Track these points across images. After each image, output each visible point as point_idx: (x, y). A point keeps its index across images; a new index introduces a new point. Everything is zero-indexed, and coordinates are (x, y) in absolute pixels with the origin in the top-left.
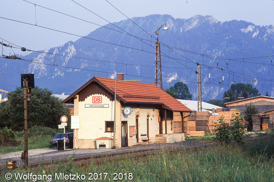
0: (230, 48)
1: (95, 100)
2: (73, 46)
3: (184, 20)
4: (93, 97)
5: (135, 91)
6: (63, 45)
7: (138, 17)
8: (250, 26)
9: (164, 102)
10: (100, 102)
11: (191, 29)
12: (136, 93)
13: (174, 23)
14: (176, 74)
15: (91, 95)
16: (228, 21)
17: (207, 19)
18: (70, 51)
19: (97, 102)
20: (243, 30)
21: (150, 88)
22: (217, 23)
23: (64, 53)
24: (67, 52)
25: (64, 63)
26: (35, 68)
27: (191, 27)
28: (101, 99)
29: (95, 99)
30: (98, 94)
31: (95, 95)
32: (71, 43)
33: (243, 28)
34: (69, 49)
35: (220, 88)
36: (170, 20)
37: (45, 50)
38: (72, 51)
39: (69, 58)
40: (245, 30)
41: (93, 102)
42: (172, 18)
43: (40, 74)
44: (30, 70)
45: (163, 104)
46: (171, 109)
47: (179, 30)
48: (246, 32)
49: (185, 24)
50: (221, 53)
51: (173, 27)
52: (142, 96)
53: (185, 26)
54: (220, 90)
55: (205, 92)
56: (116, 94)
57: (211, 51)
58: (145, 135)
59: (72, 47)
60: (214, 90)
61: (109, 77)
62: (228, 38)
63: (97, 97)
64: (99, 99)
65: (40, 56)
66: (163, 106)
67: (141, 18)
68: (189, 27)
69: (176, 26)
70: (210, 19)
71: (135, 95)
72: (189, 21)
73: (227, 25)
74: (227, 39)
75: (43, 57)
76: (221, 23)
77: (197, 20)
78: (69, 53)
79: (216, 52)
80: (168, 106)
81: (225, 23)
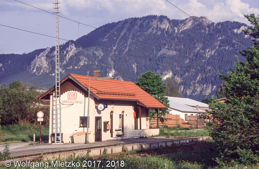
0: (222, 48)
1: (70, 97)
2: (73, 44)
3: (179, 20)
4: (69, 94)
5: (110, 88)
6: (64, 44)
7: (135, 17)
8: (243, 27)
9: (139, 99)
10: (75, 98)
11: (186, 30)
12: (111, 90)
13: (170, 23)
14: (171, 72)
15: (67, 92)
16: (221, 22)
17: (201, 20)
18: (71, 49)
19: (72, 98)
20: (235, 31)
21: (126, 85)
22: (211, 24)
23: (65, 51)
24: (68, 50)
25: (65, 61)
26: (37, 65)
27: (185, 28)
28: (76, 96)
29: (70, 95)
30: (74, 91)
31: (70, 92)
32: (72, 42)
33: (236, 29)
34: (70, 47)
35: (213, 86)
36: (166, 21)
37: (47, 48)
38: (73, 50)
39: (70, 56)
40: (238, 30)
41: (69, 98)
42: (168, 19)
43: (42, 71)
44: (32, 67)
45: (138, 101)
46: (145, 105)
47: (174, 31)
48: (239, 32)
49: (180, 25)
50: (214, 53)
51: (168, 27)
52: (117, 93)
53: (180, 27)
54: (212, 88)
55: (198, 90)
56: (90, 91)
57: (205, 50)
58: (120, 130)
59: (73, 46)
60: (207, 88)
61: (108, 74)
62: (220, 38)
63: (72, 94)
64: (74, 95)
65: (42, 54)
66: (138, 103)
67: (138, 18)
68: (183, 28)
69: (171, 27)
70: (204, 20)
71: (109, 92)
72: (183, 22)
73: (220, 26)
74: (220, 40)
75: (45, 55)
76: (215, 25)
77: (191, 21)
78: (70, 52)
79: (209, 51)
80: (142, 102)
81: (219, 24)
